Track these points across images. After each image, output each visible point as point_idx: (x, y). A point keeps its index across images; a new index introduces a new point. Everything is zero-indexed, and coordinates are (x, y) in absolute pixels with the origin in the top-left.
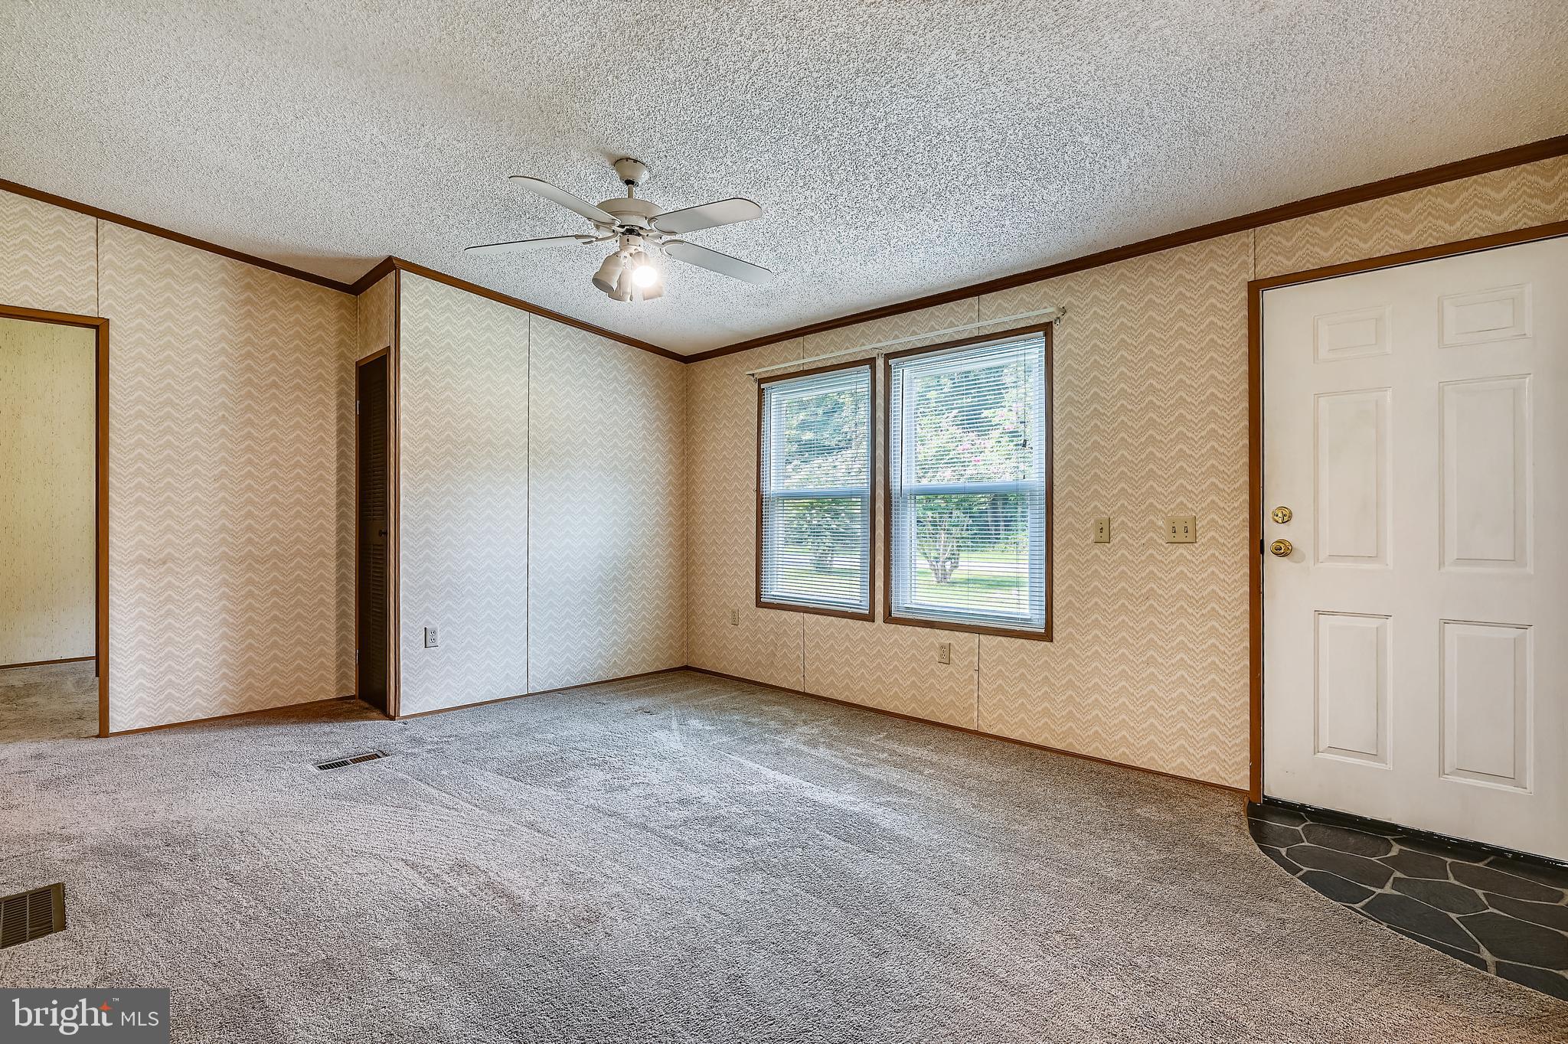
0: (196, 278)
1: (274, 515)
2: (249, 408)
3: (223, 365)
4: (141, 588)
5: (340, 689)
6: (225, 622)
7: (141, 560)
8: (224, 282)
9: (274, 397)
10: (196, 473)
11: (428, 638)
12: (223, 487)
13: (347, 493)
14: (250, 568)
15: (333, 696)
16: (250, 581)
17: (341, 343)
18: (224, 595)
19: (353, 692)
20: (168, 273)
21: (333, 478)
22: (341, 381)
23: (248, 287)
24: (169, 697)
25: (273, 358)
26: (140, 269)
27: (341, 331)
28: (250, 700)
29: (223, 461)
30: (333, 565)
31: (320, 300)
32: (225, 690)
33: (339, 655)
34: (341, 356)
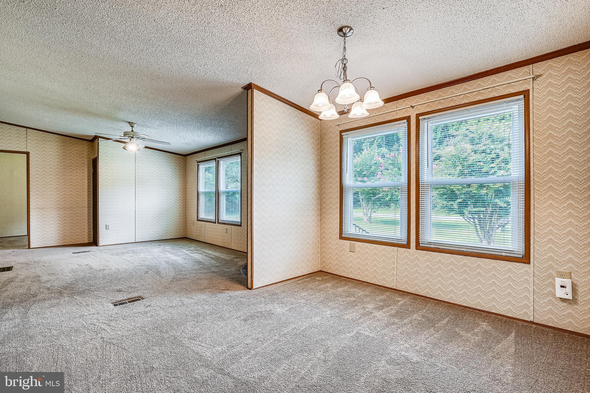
0: (51, 141)
1: (71, 197)
2: (64, 171)
3: (58, 161)
4: (38, 214)
5: (88, 241)
6: (58, 223)
7: (37, 208)
8: (57, 141)
9: (71, 169)
10: (51, 187)
11: (107, 227)
12: (58, 191)
13: (90, 192)
14: (65, 210)
15: (87, 242)
16: (65, 213)
17: (88, 154)
18: (58, 217)
19: (92, 241)
20: (44, 140)
21: (86, 188)
22: (89, 164)
23: (64, 142)
24: (45, 240)
25: (71, 159)
26: (37, 140)
27: (88, 151)
28: (65, 242)
29: (58, 184)
30: (86, 209)
31: (83, 144)
32: (58, 239)
33: (88, 232)
34: (88, 158)
